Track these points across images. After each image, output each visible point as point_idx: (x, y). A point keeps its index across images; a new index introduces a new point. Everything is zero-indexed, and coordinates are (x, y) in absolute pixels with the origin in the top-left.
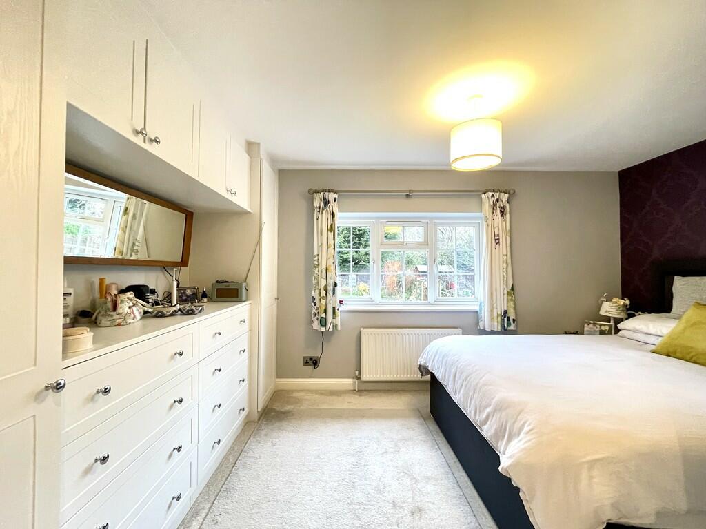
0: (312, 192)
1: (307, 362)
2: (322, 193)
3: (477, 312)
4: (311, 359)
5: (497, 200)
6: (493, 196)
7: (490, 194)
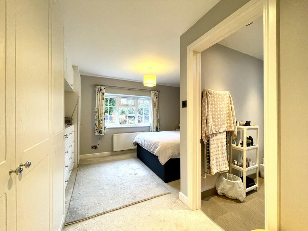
0: (95, 85)
1: (93, 148)
2: (99, 86)
3: (150, 127)
4: (94, 146)
5: (155, 93)
6: (154, 92)
7: (153, 91)
